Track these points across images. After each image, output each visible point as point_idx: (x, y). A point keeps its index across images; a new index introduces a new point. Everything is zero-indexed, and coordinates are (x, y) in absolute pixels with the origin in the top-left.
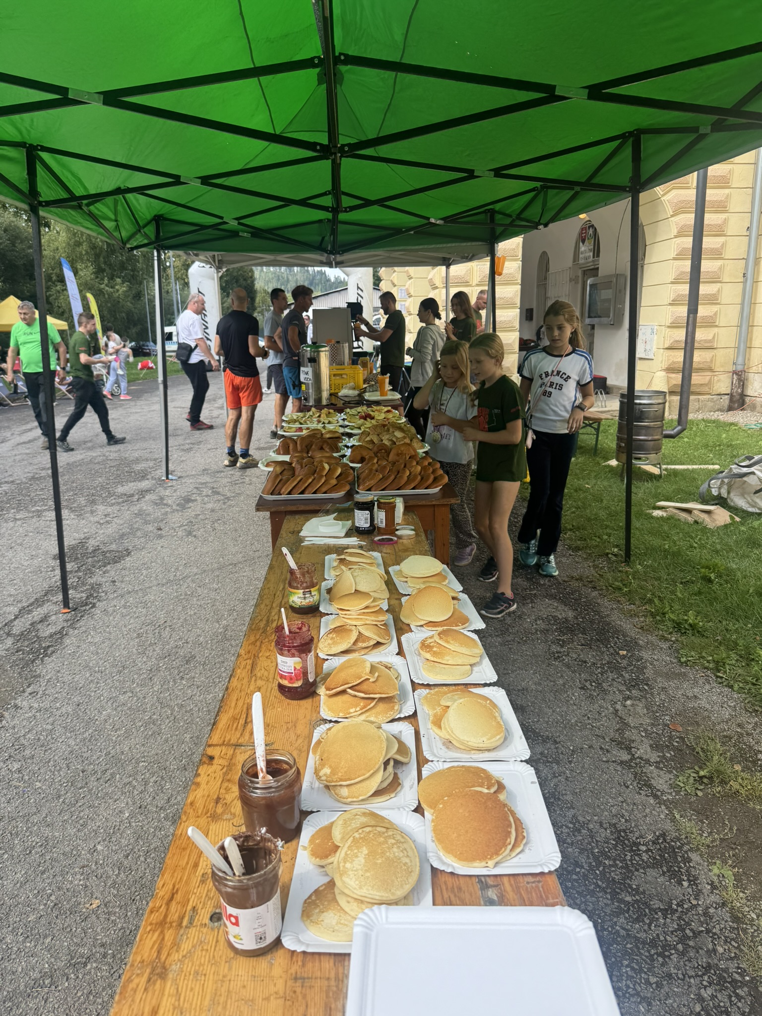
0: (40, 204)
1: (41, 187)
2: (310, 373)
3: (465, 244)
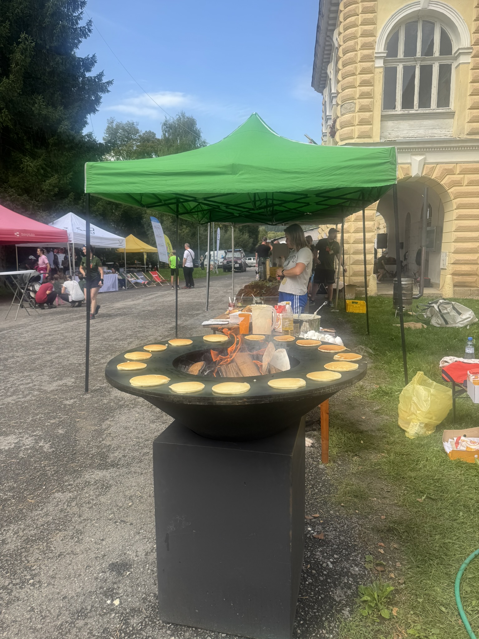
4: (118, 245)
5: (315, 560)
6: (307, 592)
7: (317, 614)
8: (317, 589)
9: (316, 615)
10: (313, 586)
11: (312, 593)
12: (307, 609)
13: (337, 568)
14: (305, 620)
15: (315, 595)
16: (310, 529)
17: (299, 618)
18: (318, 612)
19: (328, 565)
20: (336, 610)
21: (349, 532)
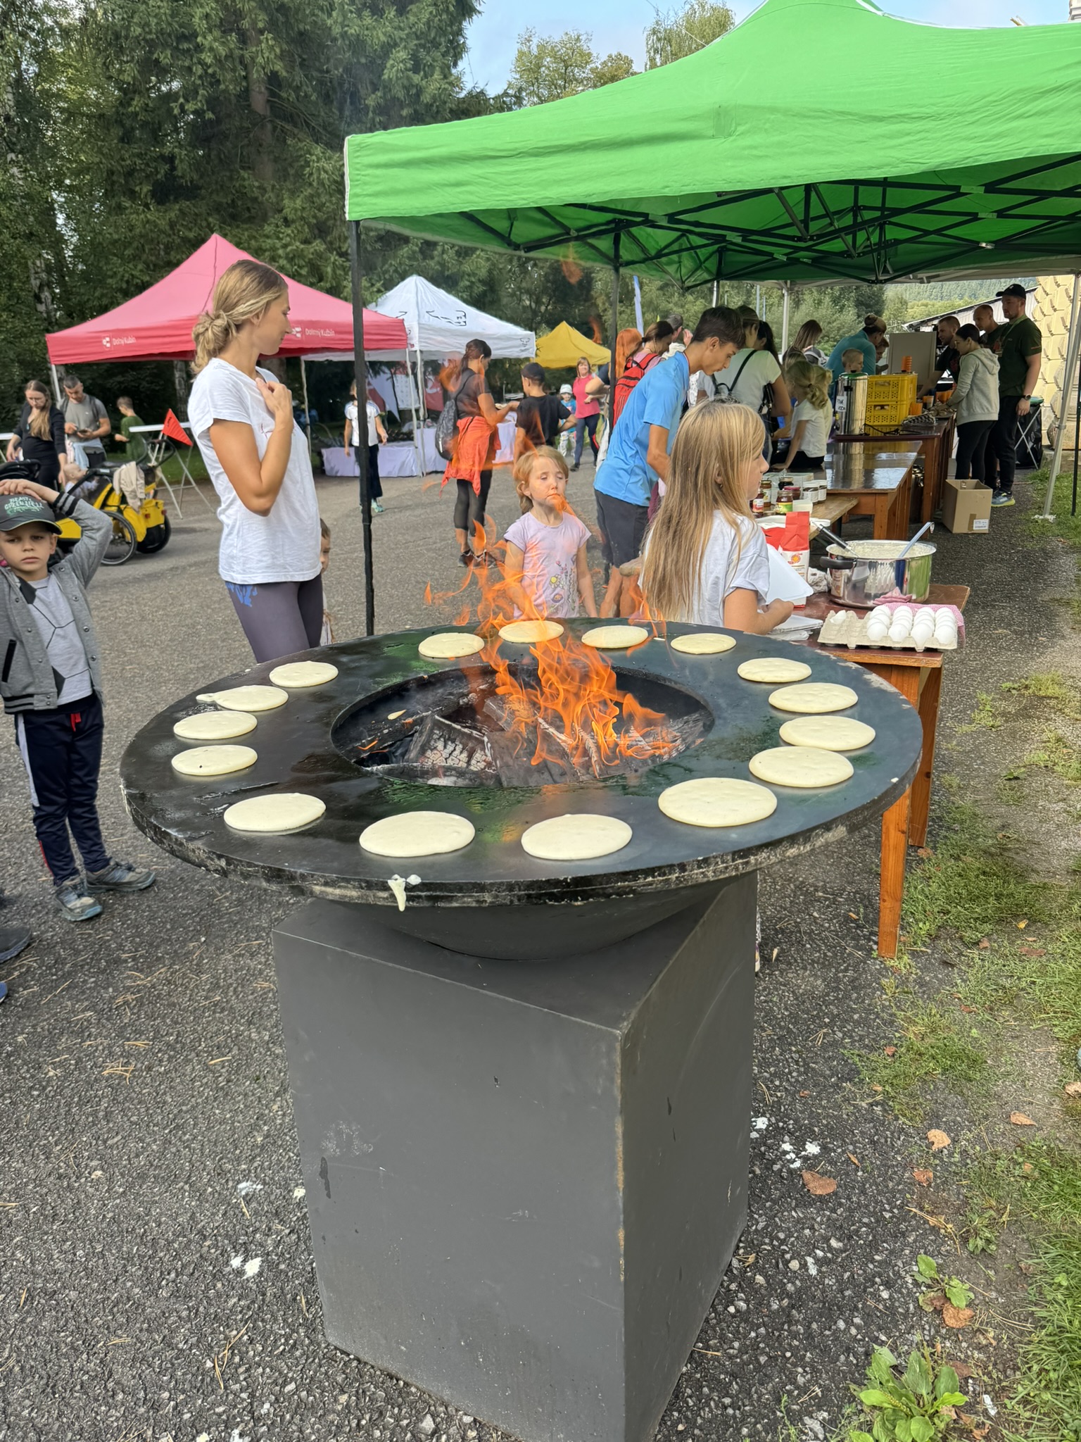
0: (621, 265)
1: (622, 252)
2: (845, 402)
3: (1054, 258)
4: (518, 349)
5: (775, 1243)
6: (723, 1338)
7: (730, 1411)
8: (753, 1334)
9: (727, 1416)
10: (746, 1321)
11: (736, 1345)
12: (706, 1390)
13: (827, 1281)
14: (691, 1424)
15: (742, 1351)
16: (787, 1147)
17: (676, 1414)
18: (732, 1405)
19: (804, 1266)
20: (788, 1411)
21: (895, 1173)
